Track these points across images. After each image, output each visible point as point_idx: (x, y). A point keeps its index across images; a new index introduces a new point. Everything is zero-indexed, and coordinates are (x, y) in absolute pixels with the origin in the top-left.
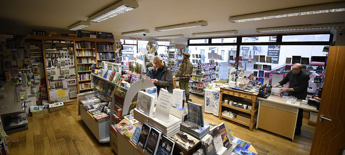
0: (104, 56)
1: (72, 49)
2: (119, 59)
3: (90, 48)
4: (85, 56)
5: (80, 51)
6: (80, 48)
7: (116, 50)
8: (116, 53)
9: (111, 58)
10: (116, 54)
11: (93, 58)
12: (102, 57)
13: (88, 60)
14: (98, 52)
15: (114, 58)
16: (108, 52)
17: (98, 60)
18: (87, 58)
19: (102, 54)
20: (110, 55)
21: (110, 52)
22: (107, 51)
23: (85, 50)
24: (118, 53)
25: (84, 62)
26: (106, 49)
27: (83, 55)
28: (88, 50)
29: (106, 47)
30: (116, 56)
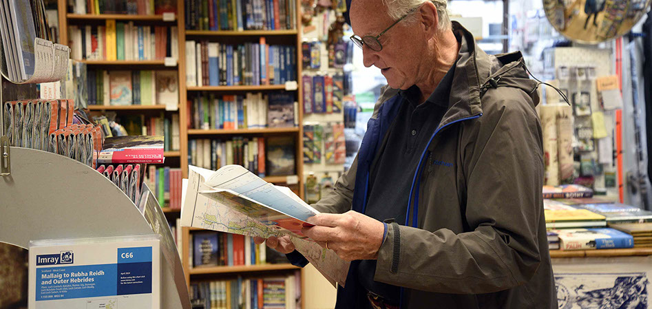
0: (229, 61)
1: (55, 19)
2: (329, 89)
3: (149, 13)
4: (121, 61)
5: (94, 33)
6: (96, 14)
7: (306, 22)
8: (309, 47)
9: (272, 75)
10: (307, 53)
11: (166, 76)
12: (221, 71)
13: (136, 88)
14: (199, 40)
15: (295, 77)
16: (255, 39)
17: (192, 84)
18: (133, 72)
19: (221, 51)
20: (268, 59)
21: (272, 41)
22: (253, 28)
23: (121, 26)
24: (323, 47)
25: (118, 95)
26: (245, 18)
27: (111, 58)
28: (139, 24)
29: (244, 9)
30: (306, 64)
